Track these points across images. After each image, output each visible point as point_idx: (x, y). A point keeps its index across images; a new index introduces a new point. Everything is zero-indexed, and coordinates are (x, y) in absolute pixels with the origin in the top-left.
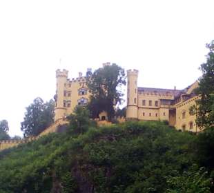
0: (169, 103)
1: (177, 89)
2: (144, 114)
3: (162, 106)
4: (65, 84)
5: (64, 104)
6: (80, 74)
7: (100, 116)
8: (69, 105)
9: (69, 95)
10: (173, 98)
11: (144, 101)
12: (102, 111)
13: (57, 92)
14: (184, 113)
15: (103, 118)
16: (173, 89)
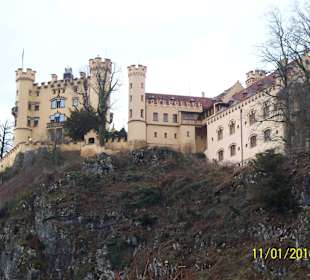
0: (196, 117)
1: (206, 96)
2: (156, 133)
3: (184, 122)
4: (30, 92)
5: (29, 122)
6: (54, 76)
7: (87, 137)
8: (36, 123)
9: (37, 108)
10: (200, 110)
11: (155, 114)
12: (89, 131)
13: (17, 103)
14: (220, 132)
15: (92, 141)
16: (200, 96)
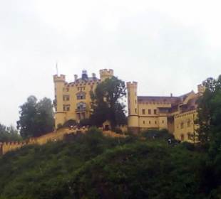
0: (167, 111)
1: (173, 96)
2: (144, 122)
3: (160, 115)
4: (64, 89)
5: (64, 108)
6: (76, 76)
8: (68, 109)
9: (68, 99)
10: (170, 106)
11: (144, 111)
12: (105, 121)
13: (56, 96)
14: (182, 124)
